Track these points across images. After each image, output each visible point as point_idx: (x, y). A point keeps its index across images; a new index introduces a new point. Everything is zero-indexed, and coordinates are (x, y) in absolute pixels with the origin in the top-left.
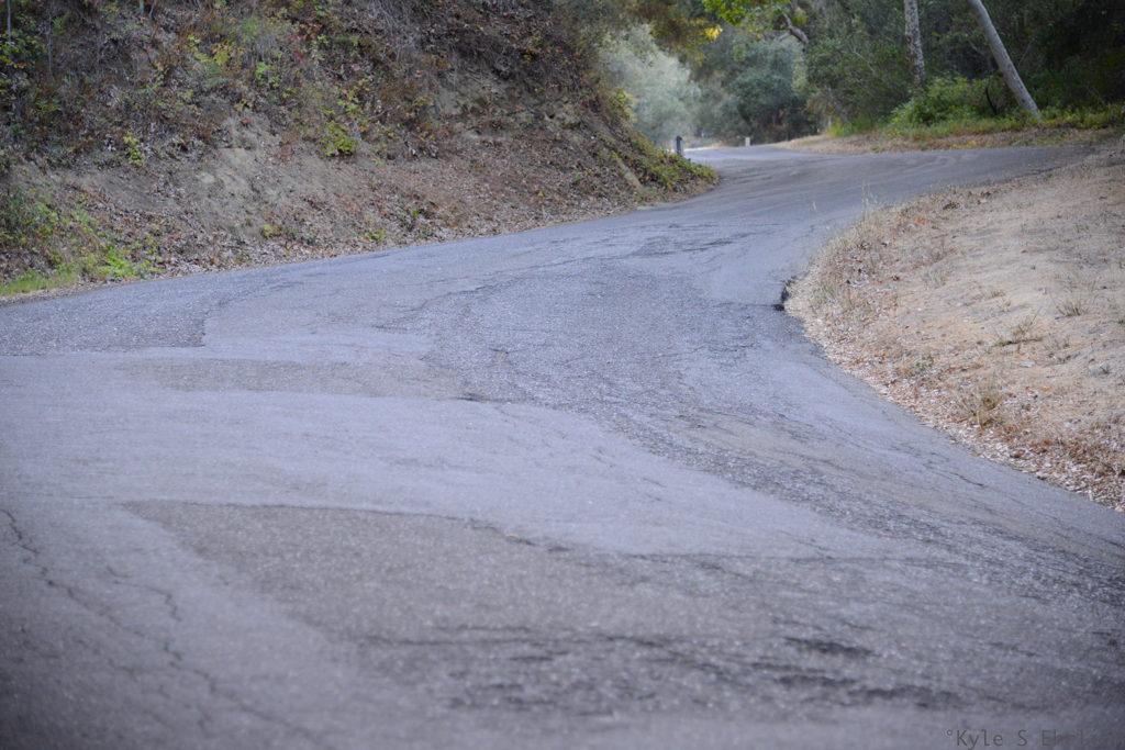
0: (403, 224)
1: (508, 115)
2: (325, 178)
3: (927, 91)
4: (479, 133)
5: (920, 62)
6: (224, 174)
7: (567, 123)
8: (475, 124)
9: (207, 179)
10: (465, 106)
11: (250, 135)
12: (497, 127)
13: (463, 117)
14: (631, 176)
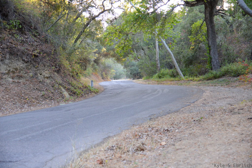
1: (25, 73)
3: (160, 71)
4: (13, 79)
5: (159, 65)
7: (45, 76)
8: (12, 76)
10: (9, 70)
12: (20, 77)
13: (8, 73)
14: (66, 94)
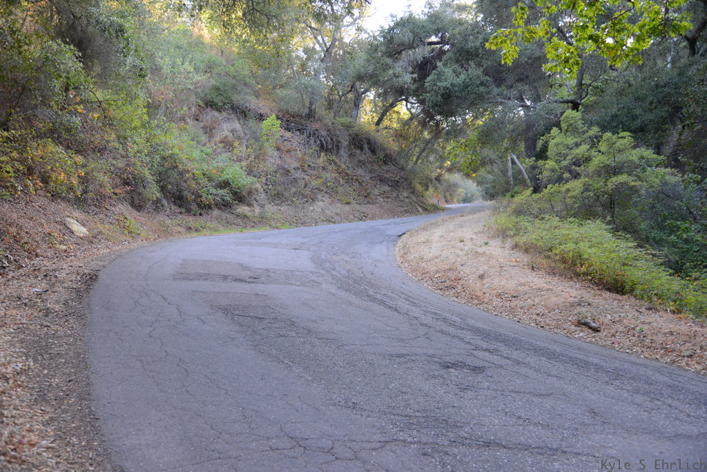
0: (359, 219)
1: (390, 195)
2: (341, 209)
3: (513, 190)
4: (383, 199)
5: (512, 183)
6: (316, 207)
7: (405, 196)
8: (382, 197)
9: (311, 208)
10: (380, 193)
11: (324, 199)
12: (388, 197)
13: (380, 195)
14: (420, 209)
